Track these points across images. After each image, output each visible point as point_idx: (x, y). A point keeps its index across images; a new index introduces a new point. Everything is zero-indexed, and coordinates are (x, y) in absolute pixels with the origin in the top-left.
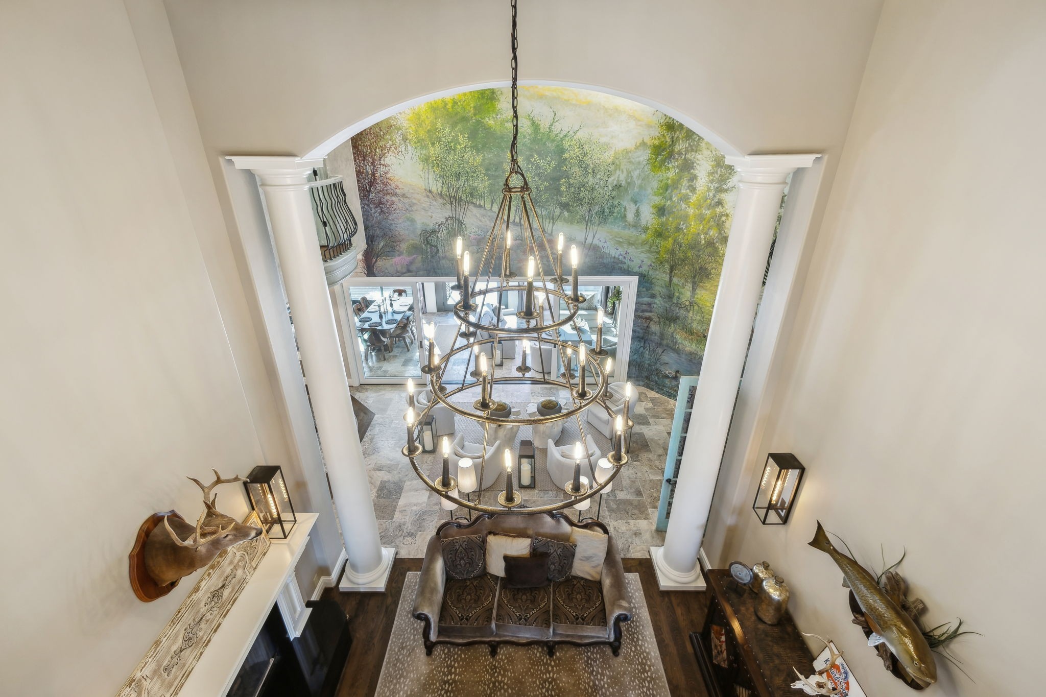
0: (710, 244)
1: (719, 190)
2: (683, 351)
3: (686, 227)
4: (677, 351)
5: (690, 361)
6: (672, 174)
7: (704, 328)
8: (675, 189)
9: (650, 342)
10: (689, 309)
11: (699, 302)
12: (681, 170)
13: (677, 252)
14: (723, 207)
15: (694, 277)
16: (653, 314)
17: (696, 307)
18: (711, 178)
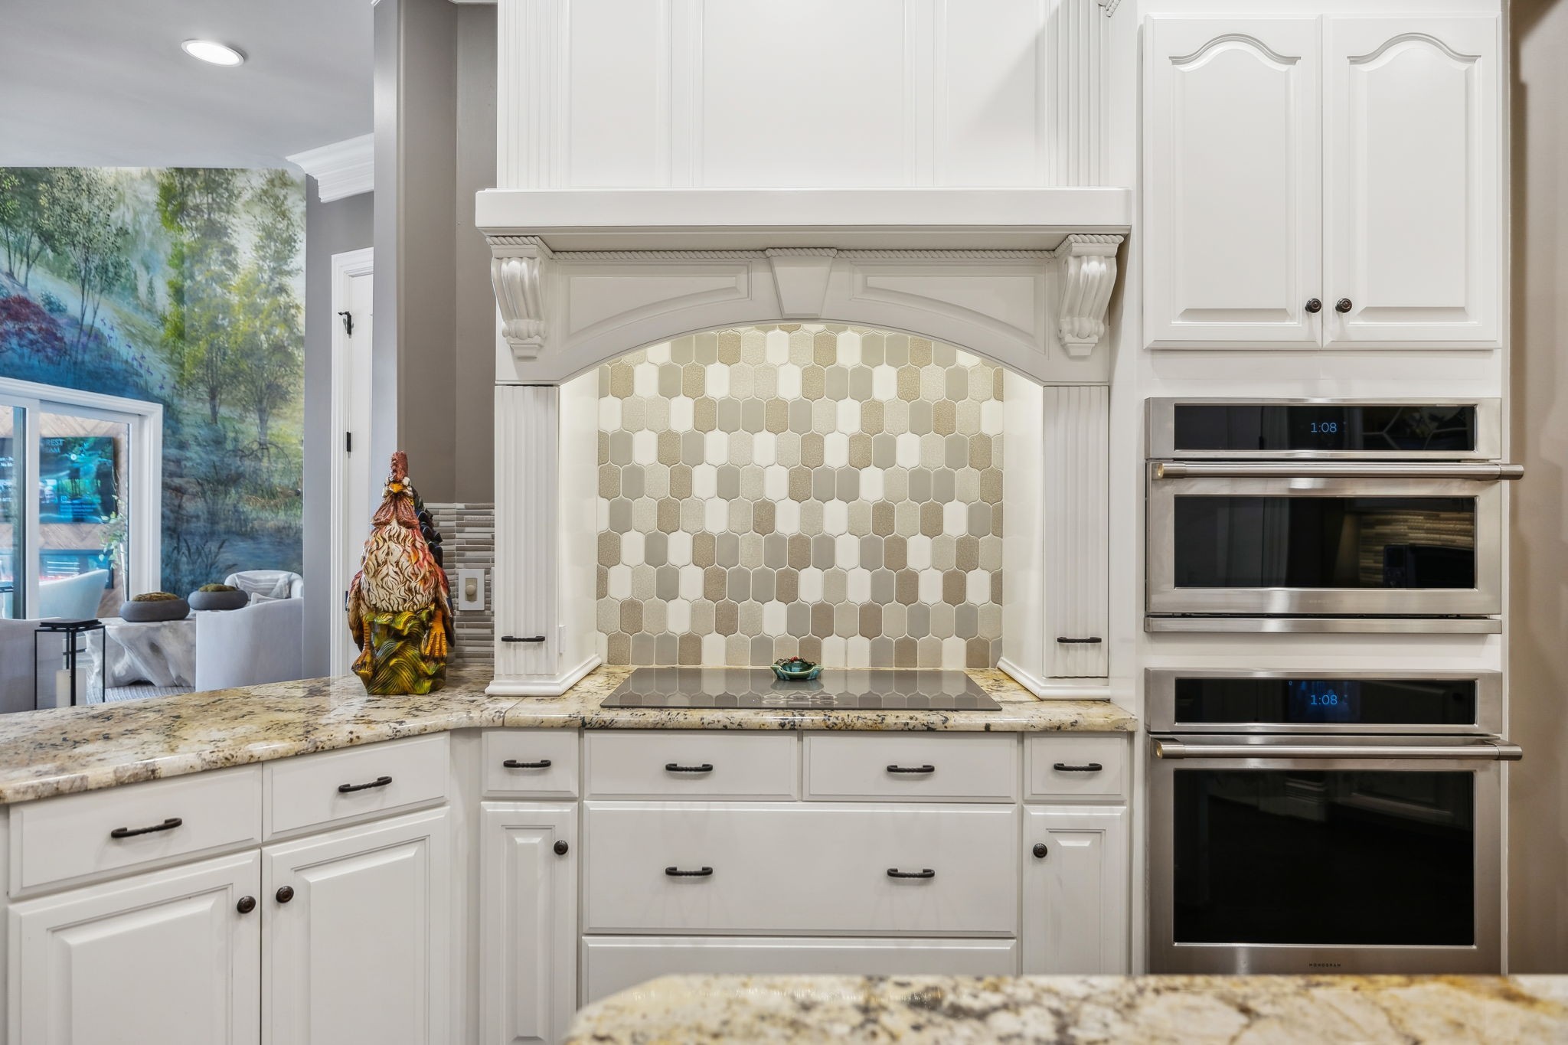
0: (278, 348)
1: (278, 272)
2: (263, 531)
3: (230, 322)
4: (251, 535)
5: (280, 543)
6: (187, 238)
7: (294, 479)
8: (197, 261)
9: (188, 537)
10: (259, 455)
11: (274, 439)
12: (204, 235)
13: (219, 363)
14: (289, 295)
15: (260, 401)
16: (186, 479)
17: (273, 450)
18: (262, 253)
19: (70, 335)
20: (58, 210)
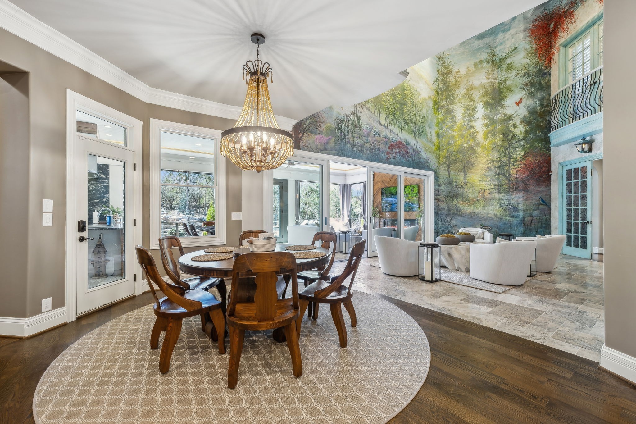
0: (471, 148)
1: (470, 121)
2: (465, 214)
3: (454, 142)
4: (461, 215)
5: (472, 218)
6: (440, 116)
7: (476, 195)
8: (443, 123)
9: (441, 216)
10: (464, 187)
11: (469, 181)
12: (445, 114)
13: (450, 156)
14: (474, 129)
15: (464, 168)
16: (440, 196)
17: (469, 185)
18: (464, 116)
19: (411, 152)
20: (408, 112)
